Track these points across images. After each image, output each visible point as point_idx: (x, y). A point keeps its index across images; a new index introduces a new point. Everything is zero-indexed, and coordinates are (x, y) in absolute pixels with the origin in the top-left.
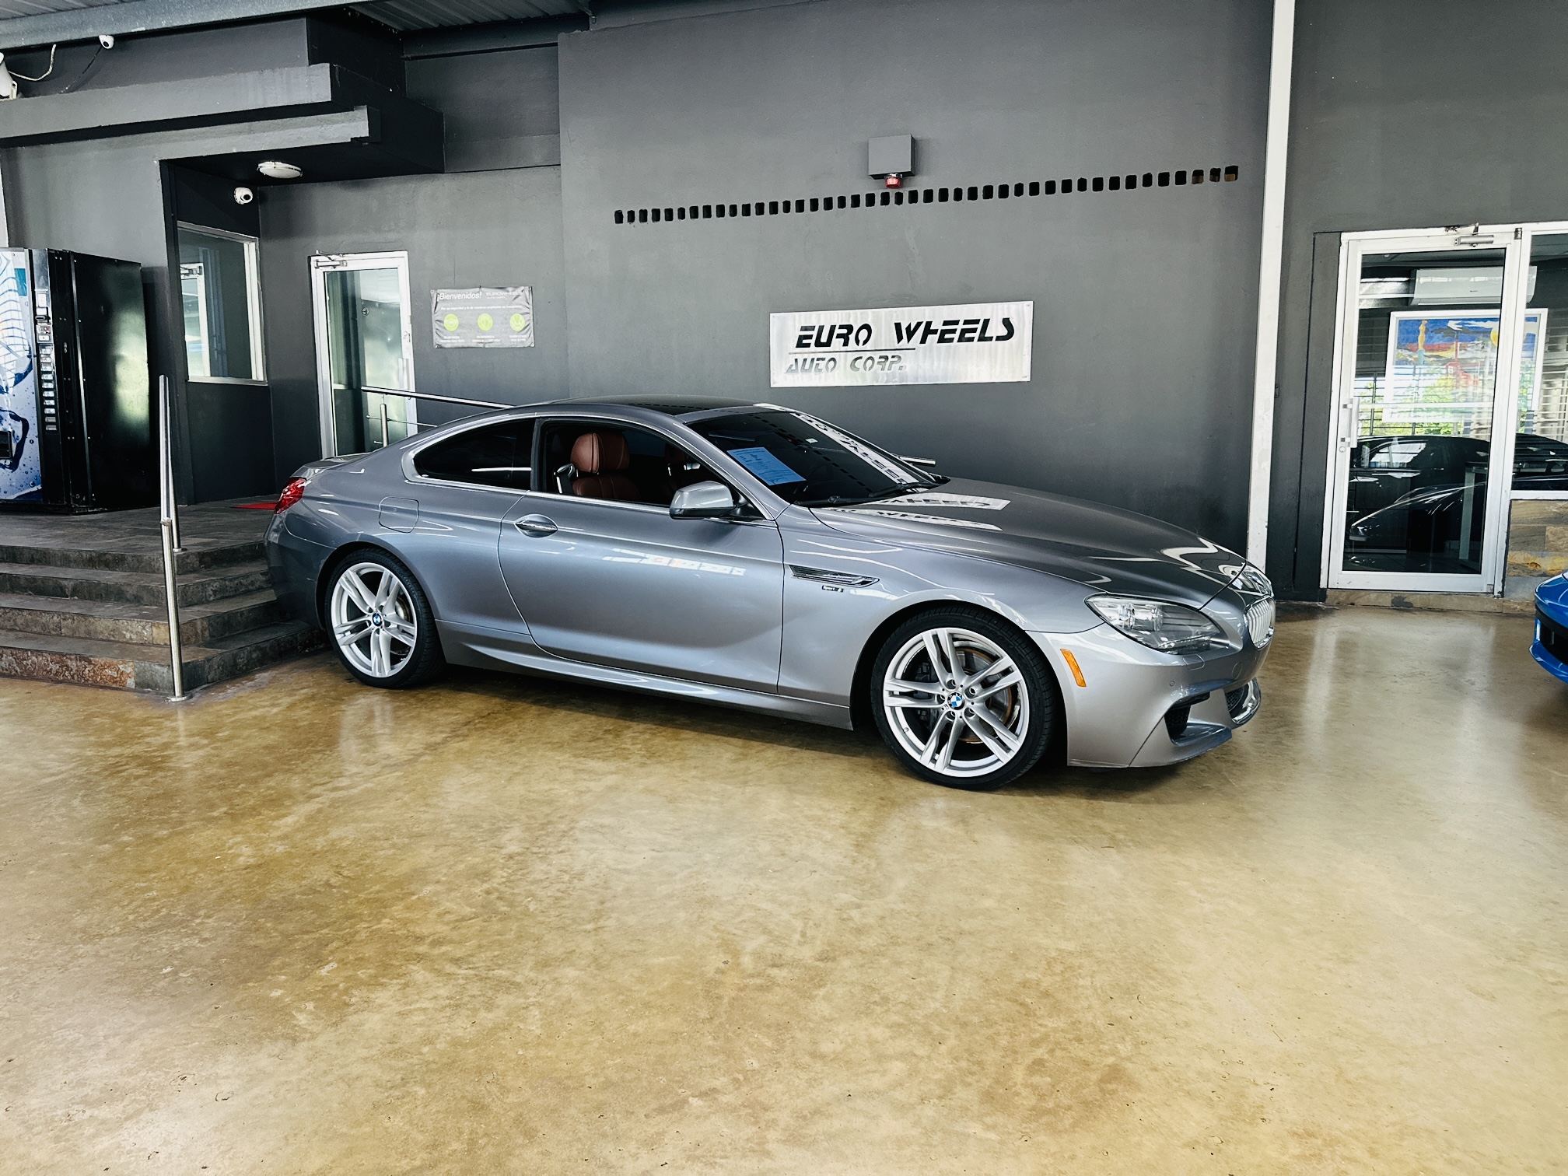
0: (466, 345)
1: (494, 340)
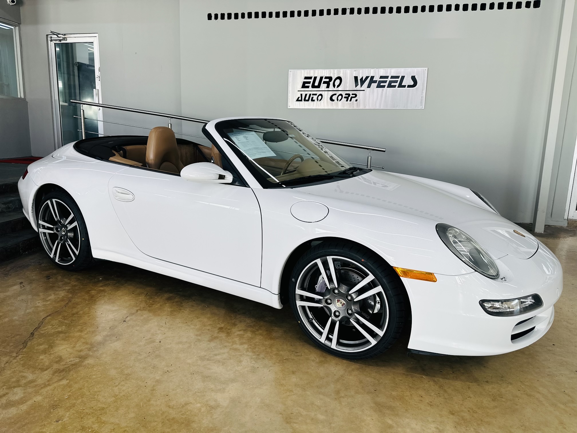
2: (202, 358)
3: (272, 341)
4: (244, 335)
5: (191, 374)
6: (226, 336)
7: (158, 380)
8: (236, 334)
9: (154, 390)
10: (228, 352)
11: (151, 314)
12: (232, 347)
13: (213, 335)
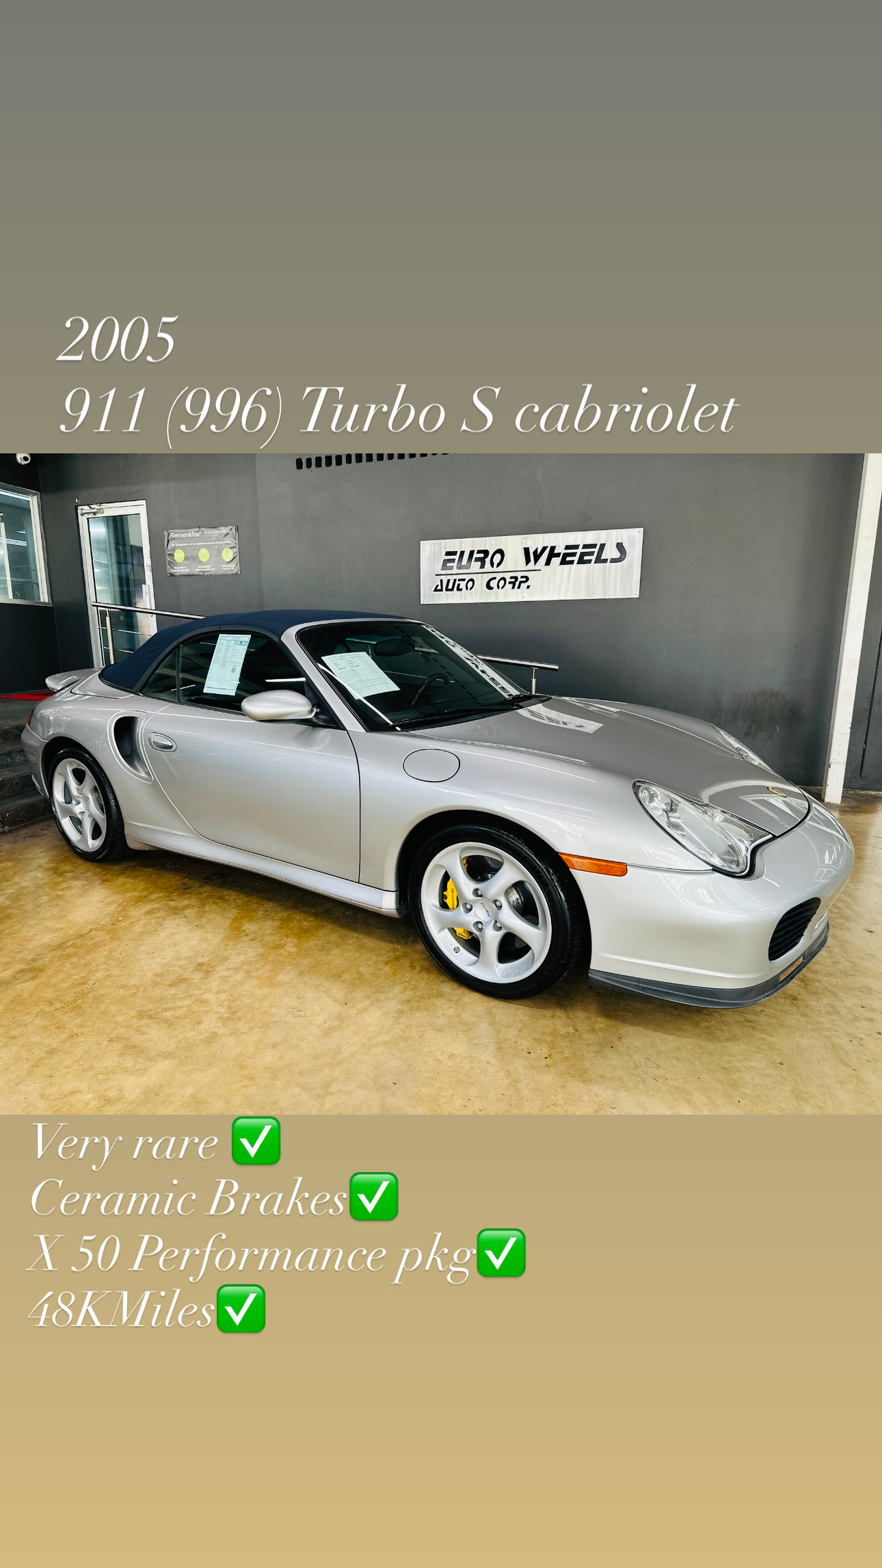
0: (190, 573)
1: (209, 569)
2: (141, 1015)
3: (270, 989)
4: (231, 977)
5: (110, 1041)
6: (201, 978)
7: (53, 1048)
8: (218, 975)
9: (37, 1065)
10: (190, 1006)
11: (108, 937)
12: (200, 997)
13: (181, 976)
